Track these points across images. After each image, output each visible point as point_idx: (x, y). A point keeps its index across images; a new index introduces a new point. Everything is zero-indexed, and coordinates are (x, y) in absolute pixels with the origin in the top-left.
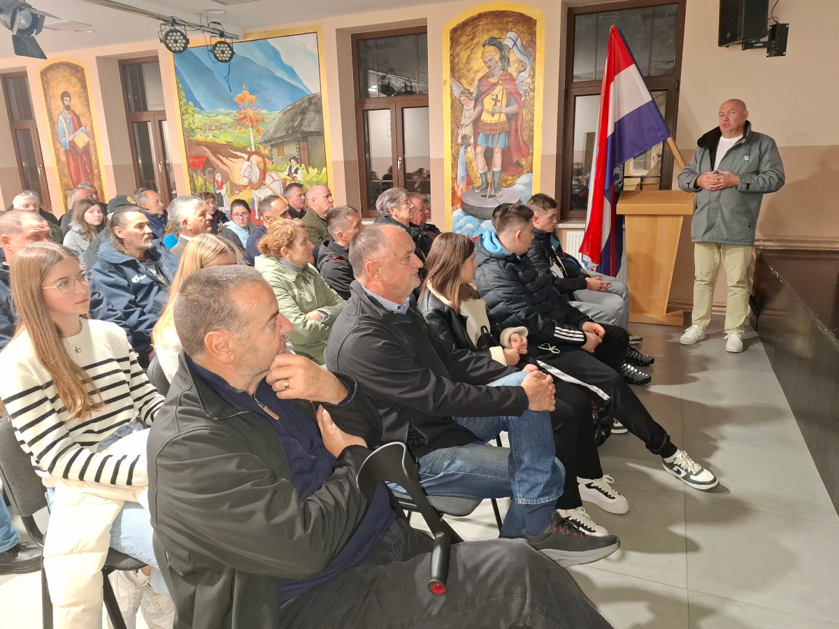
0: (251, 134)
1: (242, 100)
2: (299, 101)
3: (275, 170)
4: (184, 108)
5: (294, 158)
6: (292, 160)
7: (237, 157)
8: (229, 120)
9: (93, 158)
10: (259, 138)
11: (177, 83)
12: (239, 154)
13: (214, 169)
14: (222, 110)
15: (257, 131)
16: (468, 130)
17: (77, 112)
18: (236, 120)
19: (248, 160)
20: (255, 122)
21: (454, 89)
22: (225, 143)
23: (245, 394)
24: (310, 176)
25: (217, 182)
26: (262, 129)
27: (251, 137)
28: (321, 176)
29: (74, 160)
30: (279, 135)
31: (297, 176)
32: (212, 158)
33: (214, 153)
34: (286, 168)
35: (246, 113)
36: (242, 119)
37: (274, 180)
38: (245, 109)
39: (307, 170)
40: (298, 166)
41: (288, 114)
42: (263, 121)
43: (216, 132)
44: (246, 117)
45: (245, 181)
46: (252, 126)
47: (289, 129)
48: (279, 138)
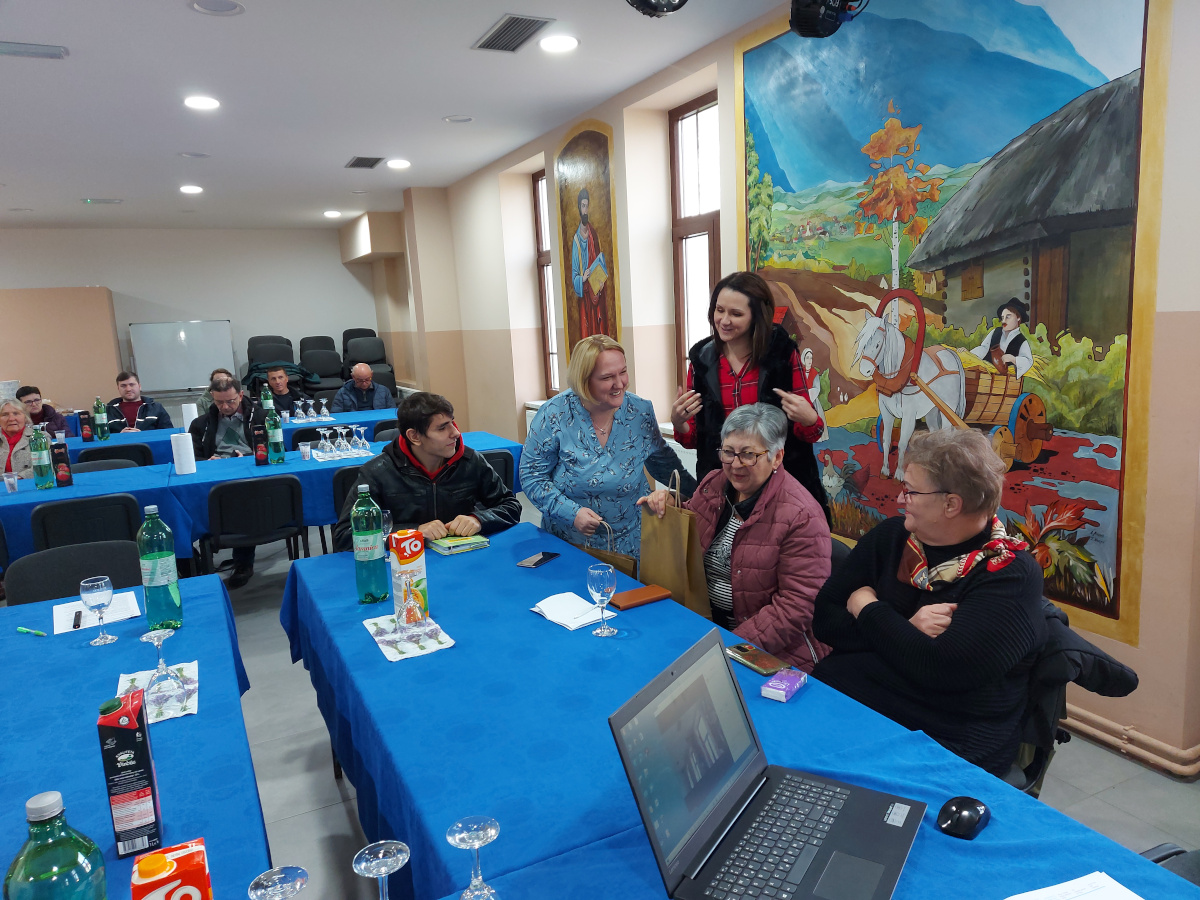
0: (896, 242)
1: (882, 147)
2: (1051, 116)
3: (950, 341)
4: (752, 193)
5: (1014, 305)
6: (1005, 312)
7: (854, 306)
8: (845, 207)
10: (916, 250)
12: (858, 297)
13: (800, 337)
14: (831, 185)
15: (913, 230)
17: (596, 226)
18: (861, 205)
20: (909, 206)
22: (829, 270)
24: (1062, 363)
26: (927, 223)
27: (896, 247)
29: (587, 317)
30: (974, 234)
31: (1019, 360)
32: (798, 310)
33: (804, 298)
34: (982, 337)
35: (889, 181)
36: (877, 200)
37: (943, 372)
38: (886, 173)
39: (1053, 342)
40: (1024, 329)
41: (1010, 166)
42: (932, 199)
43: (811, 242)
44: (886, 196)
46: (900, 218)
47: (1008, 214)
48: (973, 244)
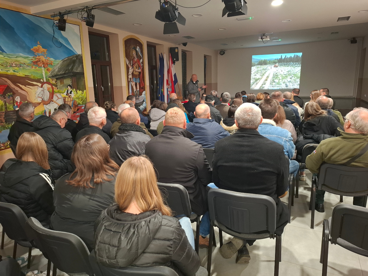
0: (43, 71)
1: (37, 50)
2: (71, 56)
7: (33, 85)
8: (27, 61)
10: (49, 74)
14: (21, 54)
15: (48, 70)
16: (130, 76)
18: (32, 62)
20: (46, 65)
22: (24, 76)
24: (78, 95)
25: (17, 102)
26: (51, 69)
27: (44, 73)
28: (83, 94)
30: (61, 73)
31: (72, 95)
32: (13, 86)
33: (15, 83)
34: (65, 91)
35: (40, 58)
38: (39, 56)
39: (76, 91)
42: (51, 64)
43: (16, 68)
44: (40, 61)
46: (44, 67)
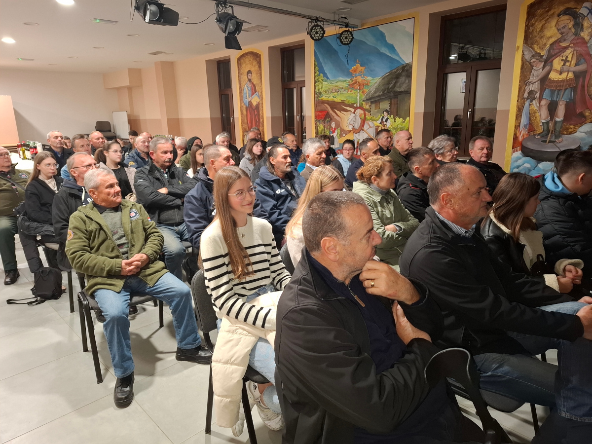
0: (358, 95)
1: (355, 71)
2: (394, 69)
3: (372, 119)
4: (317, 78)
5: (387, 111)
6: (384, 112)
7: (347, 111)
8: (345, 85)
9: (261, 112)
10: (364, 97)
11: (315, 62)
12: (348, 108)
13: (331, 119)
14: (341, 79)
15: (363, 92)
16: (535, 87)
17: (255, 83)
18: (349, 85)
19: (354, 113)
20: (362, 86)
21: (526, 53)
22: (340, 101)
23: (343, 284)
24: (396, 124)
25: (332, 128)
26: (366, 90)
27: (358, 96)
28: (404, 124)
29: (250, 113)
30: (377, 94)
31: (387, 123)
32: (331, 112)
33: (332, 109)
34: (379, 118)
35: (357, 80)
36: (354, 84)
37: (370, 127)
38: (356, 77)
39: (395, 119)
40: (389, 116)
41: (386, 79)
42: (368, 84)
43: (335, 93)
44: (356, 83)
45: (350, 128)
46: (360, 89)
47: (385, 90)
48: (377, 96)
